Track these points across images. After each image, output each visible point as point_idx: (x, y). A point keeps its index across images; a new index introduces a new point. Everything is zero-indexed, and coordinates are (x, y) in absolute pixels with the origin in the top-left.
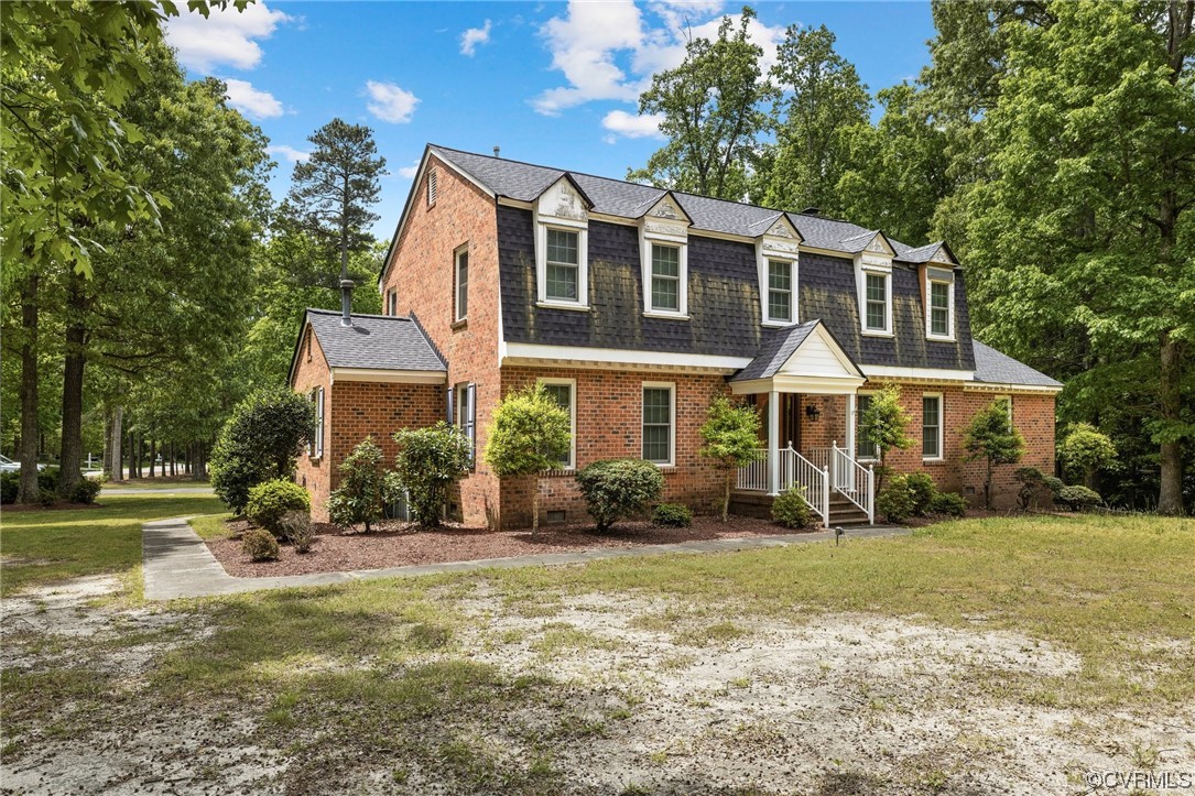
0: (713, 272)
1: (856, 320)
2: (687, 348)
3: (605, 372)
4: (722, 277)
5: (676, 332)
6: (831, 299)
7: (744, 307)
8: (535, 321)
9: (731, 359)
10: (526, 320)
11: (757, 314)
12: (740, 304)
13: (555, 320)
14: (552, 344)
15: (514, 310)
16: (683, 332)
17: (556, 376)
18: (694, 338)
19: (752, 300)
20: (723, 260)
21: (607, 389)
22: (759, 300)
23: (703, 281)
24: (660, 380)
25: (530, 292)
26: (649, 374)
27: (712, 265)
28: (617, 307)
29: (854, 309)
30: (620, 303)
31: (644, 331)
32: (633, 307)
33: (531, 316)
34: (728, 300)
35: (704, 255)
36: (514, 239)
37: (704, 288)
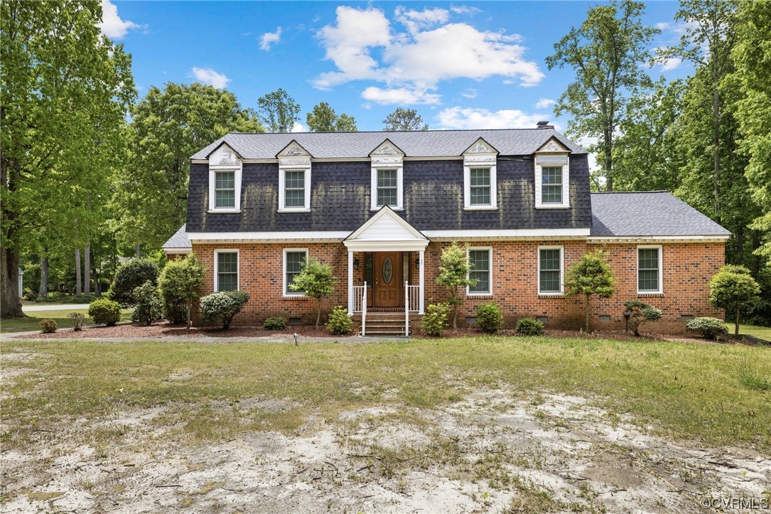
0: (335, 182)
1: (460, 200)
2: (308, 228)
3: (256, 244)
4: (342, 184)
5: (301, 220)
6: (437, 188)
7: (357, 201)
8: (206, 220)
9: (342, 232)
10: (201, 220)
11: (367, 204)
12: (354, 199)
13: (218, 219)
14: (215, 232)
15: (194, 216)
16: (306, 219)
17: (225, 248)
18: (314, 222)
19: (365, 195)
20: (344, 174)
21: (258, 254)
22: (370, 195)
23: (326, 188)
24: (295, 247)
25: (205, 206)
26: (287, 244)
27: (334, 178)
28: (261, 209)
29: (460, 193)
30: (263, 207)
31: (277, 221)
32: (271, 208)
33: (204, 218)
34: (344, 197)
35: (328, 173)
36: (199, 180)
37: (326, 192)
